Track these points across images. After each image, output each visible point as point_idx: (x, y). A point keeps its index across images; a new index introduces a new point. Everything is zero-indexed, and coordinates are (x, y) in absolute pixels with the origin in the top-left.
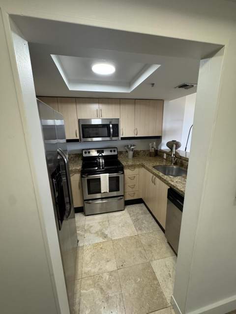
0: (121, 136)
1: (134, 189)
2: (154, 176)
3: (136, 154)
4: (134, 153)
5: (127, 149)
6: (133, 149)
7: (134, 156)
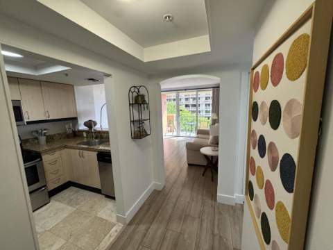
0: (26, 120)
1: (57, 175)
2: (81, 151)
3: (50, 139)
4: (47, 139)
5: (37, 135)
6: (45, 133)
7: (47, 141)
